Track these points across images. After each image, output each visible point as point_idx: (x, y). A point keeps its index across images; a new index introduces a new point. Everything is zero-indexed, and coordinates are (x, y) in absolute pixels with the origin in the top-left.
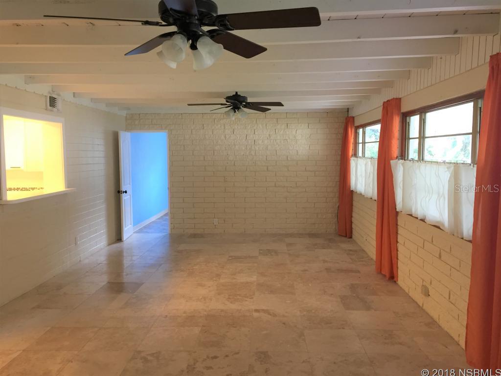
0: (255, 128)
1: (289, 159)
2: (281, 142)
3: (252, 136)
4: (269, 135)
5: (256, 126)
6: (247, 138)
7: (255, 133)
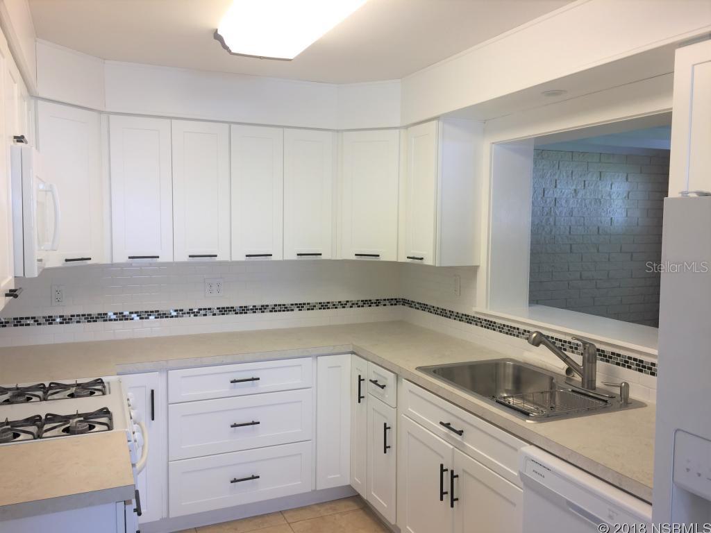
0: (556, 177)
1: (600, 231)
2: (590, 203)
3: (551, 192)
4: (575, 190)
5: (558, 173)
6: (546, 196)
7: (556, 187)
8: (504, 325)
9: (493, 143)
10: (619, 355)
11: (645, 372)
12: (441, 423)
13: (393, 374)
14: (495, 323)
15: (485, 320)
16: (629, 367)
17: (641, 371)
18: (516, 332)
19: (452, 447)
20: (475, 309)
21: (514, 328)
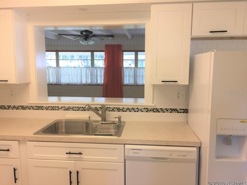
8: (49, 107)
9: (34, 26)
10: (110, 108)
11: (121, 111)
12: (67, 153)
13: (17, 142)
14: (43, 107)
15: (36, 106)
16: (114, 111)
17: (119, 111)
18: (57, 108)
19: (74, 161)
20: (29, 102)
21: (56, 107)
